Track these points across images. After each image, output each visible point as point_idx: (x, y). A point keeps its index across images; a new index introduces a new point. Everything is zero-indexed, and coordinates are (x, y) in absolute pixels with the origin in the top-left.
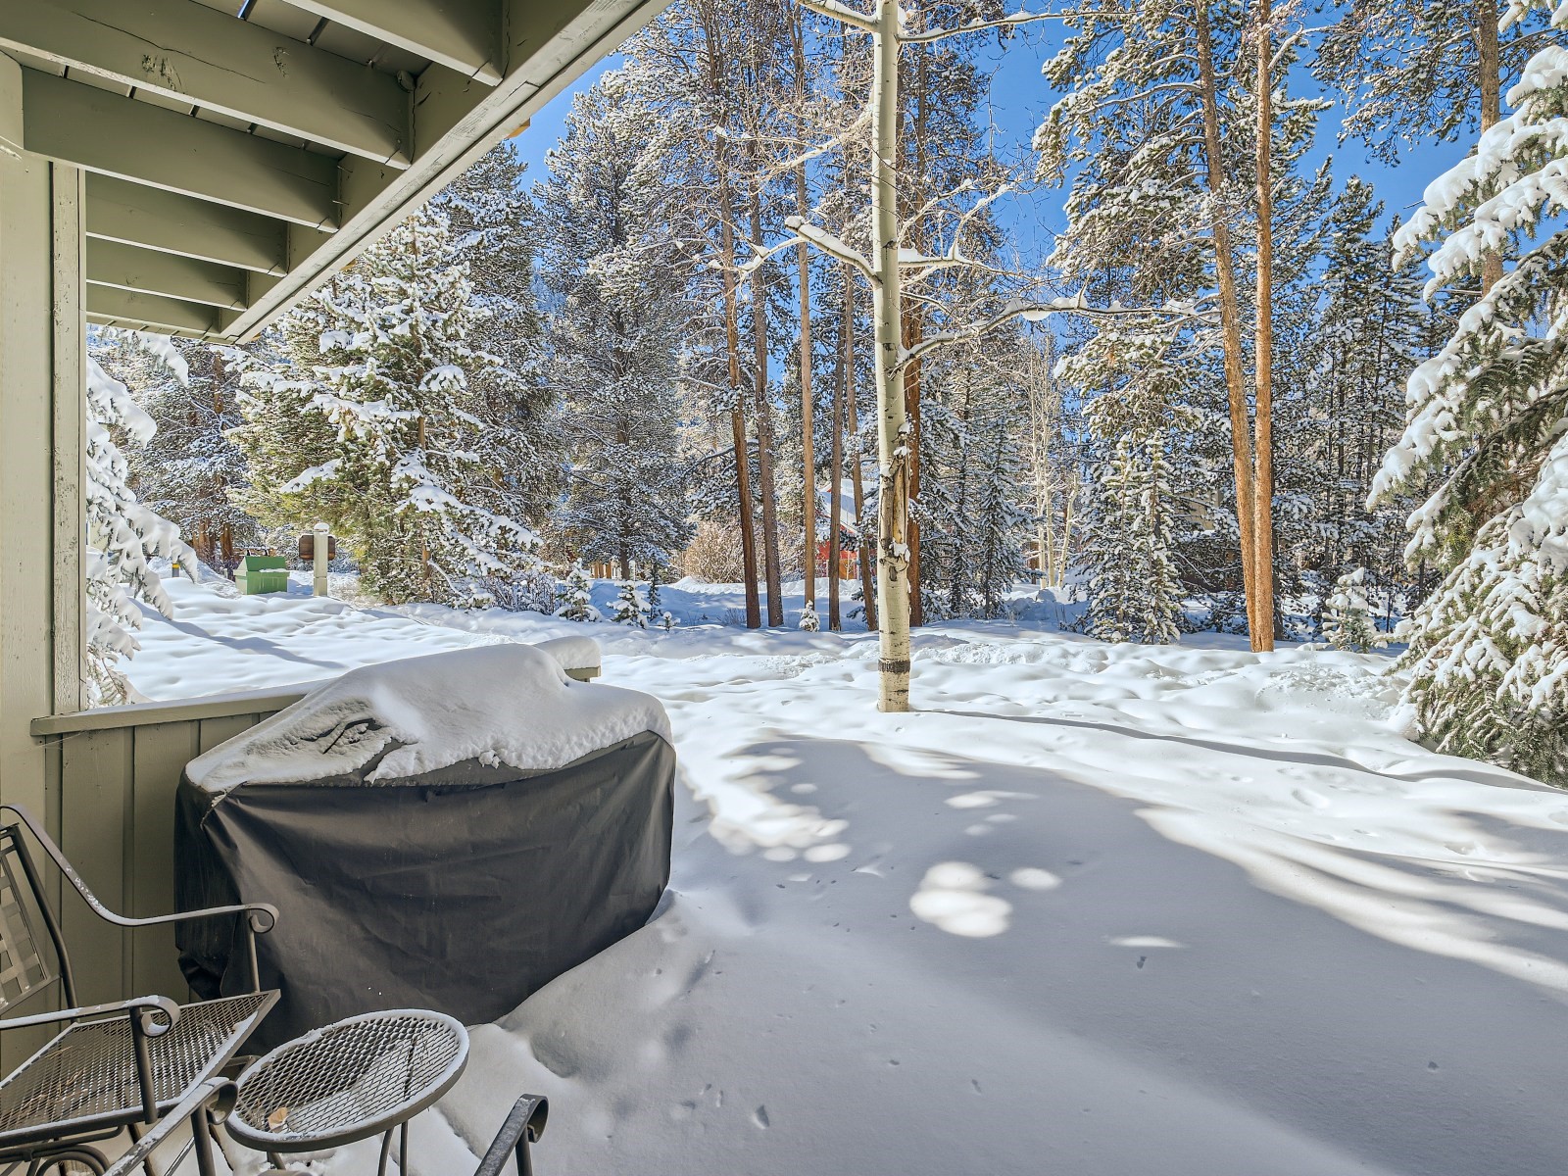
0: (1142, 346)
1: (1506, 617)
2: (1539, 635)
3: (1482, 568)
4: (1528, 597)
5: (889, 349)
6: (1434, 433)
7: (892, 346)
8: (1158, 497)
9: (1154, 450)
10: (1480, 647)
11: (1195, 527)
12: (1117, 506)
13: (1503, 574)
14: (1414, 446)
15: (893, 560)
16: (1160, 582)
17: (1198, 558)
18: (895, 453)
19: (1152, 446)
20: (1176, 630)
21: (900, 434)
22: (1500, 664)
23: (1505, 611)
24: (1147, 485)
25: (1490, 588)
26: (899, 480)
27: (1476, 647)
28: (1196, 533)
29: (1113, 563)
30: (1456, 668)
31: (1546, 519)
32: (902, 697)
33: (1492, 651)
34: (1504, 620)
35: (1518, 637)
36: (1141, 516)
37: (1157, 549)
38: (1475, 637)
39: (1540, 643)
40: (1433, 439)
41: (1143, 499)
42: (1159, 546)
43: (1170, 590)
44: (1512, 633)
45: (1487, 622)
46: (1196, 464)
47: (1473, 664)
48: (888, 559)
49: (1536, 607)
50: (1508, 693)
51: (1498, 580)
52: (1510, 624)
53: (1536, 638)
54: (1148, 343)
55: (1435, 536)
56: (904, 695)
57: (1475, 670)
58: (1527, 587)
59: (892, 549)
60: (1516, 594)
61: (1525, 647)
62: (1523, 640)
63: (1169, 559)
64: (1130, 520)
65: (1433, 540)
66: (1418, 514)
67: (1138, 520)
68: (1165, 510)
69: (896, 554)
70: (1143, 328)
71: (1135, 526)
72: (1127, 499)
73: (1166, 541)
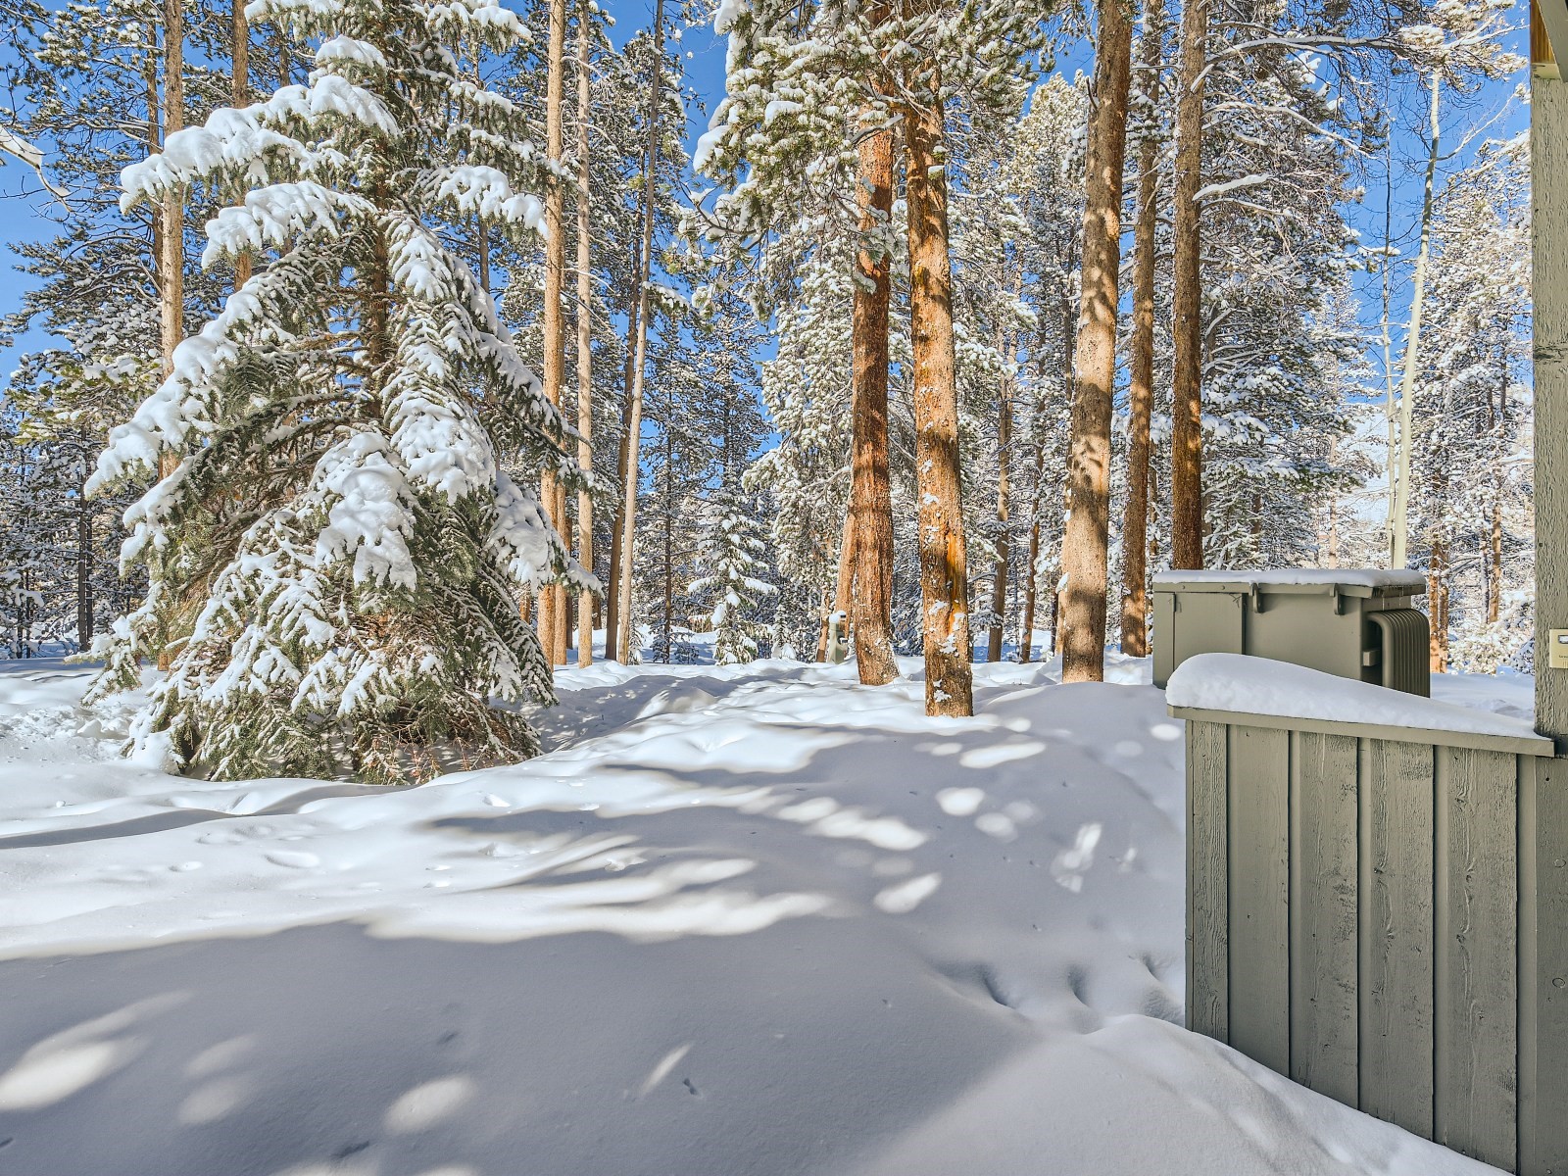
1: (298, 625)
2: (332, 641)
3: (256, 573)
4: (315, 604)
6: (183, 419)
10: (270, 657)
13: (285, 581)
14: (157, 429)
22: (294, 674)
23: (296, 619)
25: (273, 596)
27: (265, 660)
30: (242, 684)
31: (359, 528)
33: (282, 661)
34: (296, 628)
35: (313, 644)
38: (261, 648)
39: (334, 648)
40: (184, 426)
44: (307, 640)
45: (276, 630)
47: (265, 677)
49: (322, 614)
50: (306, 702)
51: (280, 588)
52: (303, 631)
53: (329, 644)
55: (167, 535)
57: (268, 683)
58: (312, 594)
60: (304, 601)
61: (319, 654)
62: (319, 647)
65: (166, 541)
66: (140, 509)
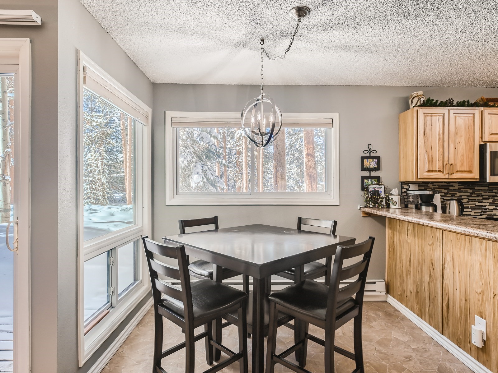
0: (97, 122)
5: (4, 121)
7: (5, 120)
8: (104, 164)
9: (102, 151)
11: (118, 173)
12: (91, 166)
15: (4, 180)
16: (103, 188)
17: (118, 182)
18: (6, 150)
19: (102, 150)
20: (108, 202)
21: (8, 145)
24: (101, 161)
26: (7, 158)
28: (118, 174)
29: (90, 183)
32: (7, 219)
36: (98, 169)
37: (103, 179)
41: (99, 164)
42: (104, 178)
43: (107, 191)
46: (116, 155)
48: (3, 180)
54: (99, 122)
56: (8, 219)
59: (4, 177)
63: (107, 182)
64: (95, 171)
67: (97, 170)
68: (105, 168)
69: (6, 179)
70: (98, 117)
71: (96, 173)
72: (94, 164)
73: (106, 177)
